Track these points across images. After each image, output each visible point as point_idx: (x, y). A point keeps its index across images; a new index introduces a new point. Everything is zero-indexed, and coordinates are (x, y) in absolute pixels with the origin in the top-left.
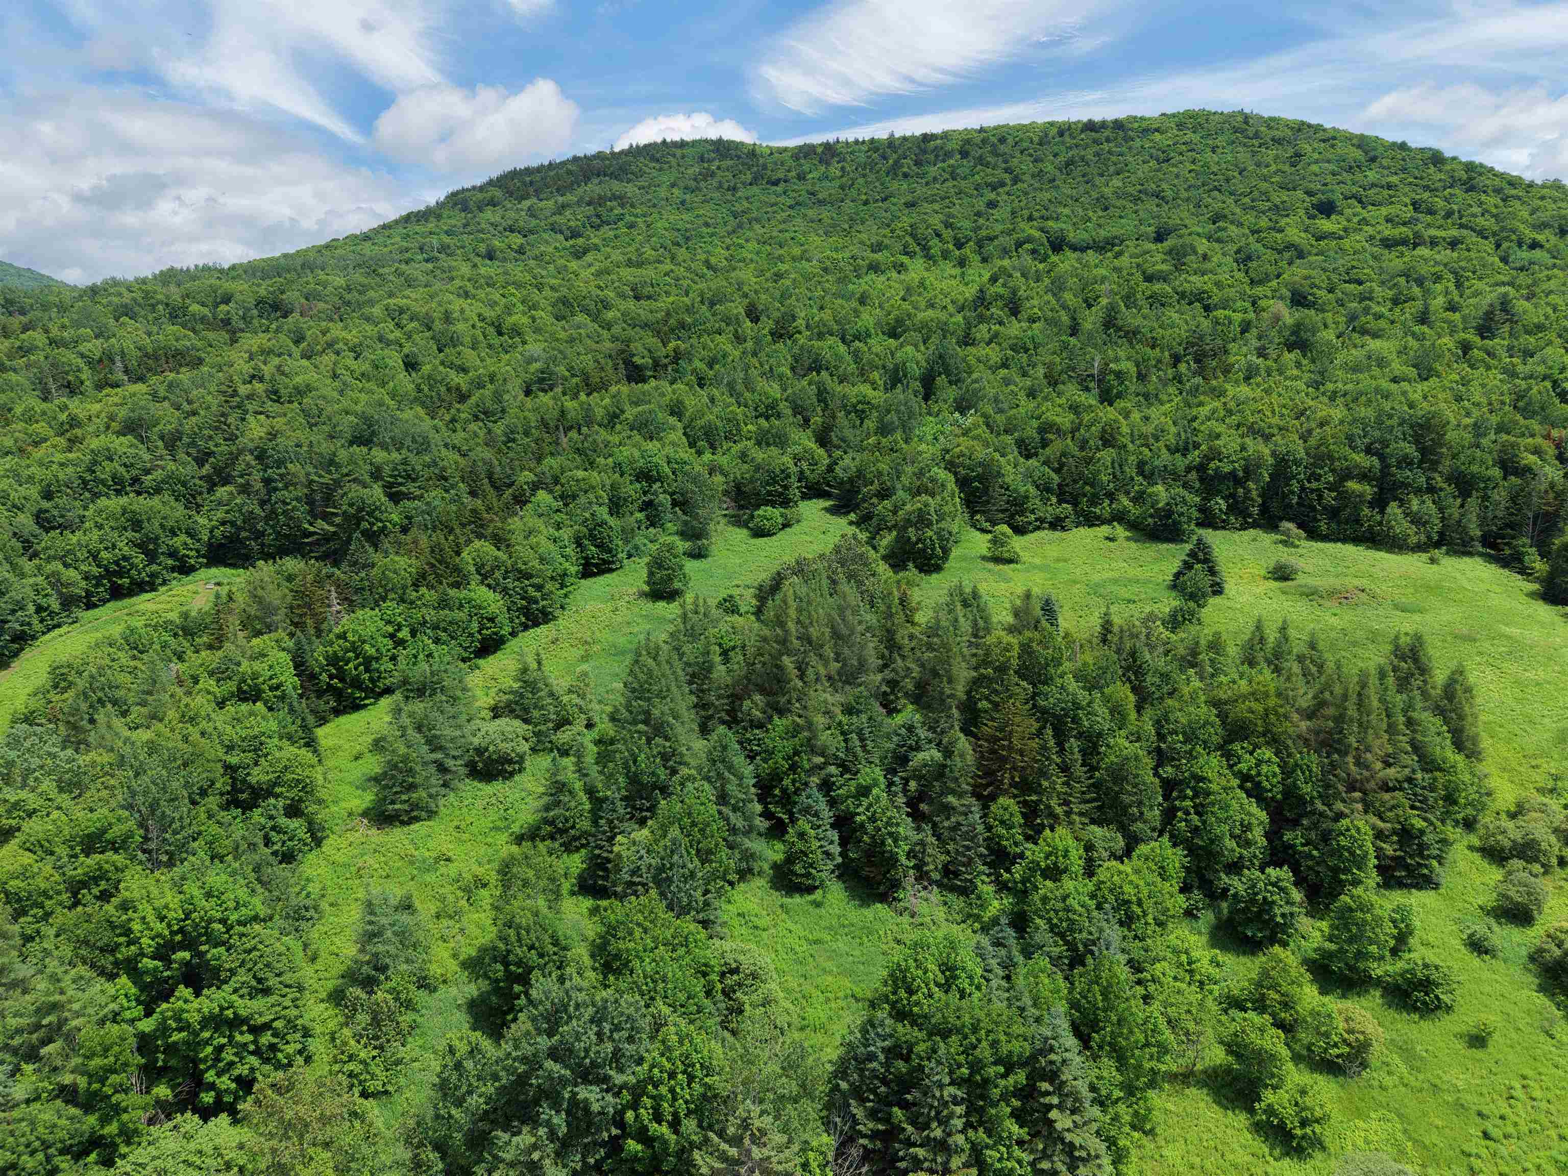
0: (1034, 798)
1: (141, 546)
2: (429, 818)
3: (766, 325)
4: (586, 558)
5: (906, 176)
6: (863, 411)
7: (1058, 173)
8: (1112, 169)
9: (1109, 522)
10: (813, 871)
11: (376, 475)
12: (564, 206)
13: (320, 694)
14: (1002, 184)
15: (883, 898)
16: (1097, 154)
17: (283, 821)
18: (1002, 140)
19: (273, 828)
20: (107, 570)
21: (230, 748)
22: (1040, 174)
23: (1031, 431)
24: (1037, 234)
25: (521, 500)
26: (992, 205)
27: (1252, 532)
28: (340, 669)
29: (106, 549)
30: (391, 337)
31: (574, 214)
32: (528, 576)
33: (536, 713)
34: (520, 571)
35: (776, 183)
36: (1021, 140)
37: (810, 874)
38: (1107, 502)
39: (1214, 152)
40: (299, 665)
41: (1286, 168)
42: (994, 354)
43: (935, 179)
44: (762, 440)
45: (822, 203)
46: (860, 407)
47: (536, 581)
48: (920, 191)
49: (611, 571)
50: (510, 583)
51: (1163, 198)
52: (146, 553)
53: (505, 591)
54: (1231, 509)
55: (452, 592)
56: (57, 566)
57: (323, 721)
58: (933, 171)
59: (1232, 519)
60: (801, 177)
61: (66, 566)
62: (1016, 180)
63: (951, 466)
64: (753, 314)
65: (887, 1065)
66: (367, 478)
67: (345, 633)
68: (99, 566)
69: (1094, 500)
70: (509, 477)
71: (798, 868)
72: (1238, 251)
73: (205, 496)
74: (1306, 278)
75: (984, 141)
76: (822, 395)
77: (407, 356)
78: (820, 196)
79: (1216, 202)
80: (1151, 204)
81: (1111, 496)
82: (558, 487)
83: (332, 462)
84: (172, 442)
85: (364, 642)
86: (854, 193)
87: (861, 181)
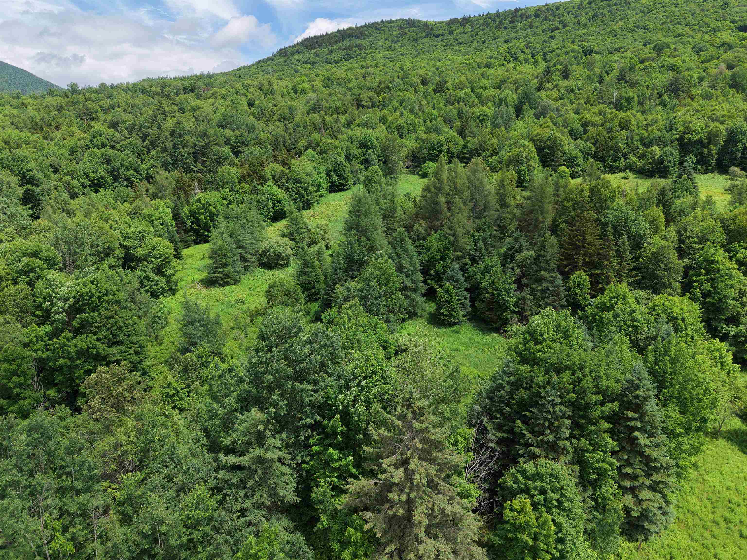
0: (598, 272)
1: (111, 173)
2: (235, 284)
3: (431, 87)
4: (332, 182)
5: (505, 28)
6: (483, 120)
7: (588, 21)
8: (618, 18)
9: (624, 170)
10: (454, 313)
11: (227, 142)
12: (332, 51)
13: (187, 232)
14: (557, 29)
15: (497, 330)
16: (610, 11)
17: (152, 275)
18: (558, 8)
19: (145, 278)
20: (93, 183)
21: (127, 238)
22: (578, 23)
23: (577, 125)
24: (577, 48)
25: (299, 154)
26: (552, 38)
27: (710, 175)
28: (197, 219)
29: (93, 172)
30: (242, 92)
31: (337, 54)
32: (300, 182)
33: (297, 236)
34: (295, 179)
35: (437, 36)
36: (568, 8)
37: (452, 315)
38: (623, 160)
39: (676, 7)
40: (176, 215)
41: (720, 10)
42: (555, 94)
43: (521, 29)
44: (428, 131)
45: (461, 43)
46: (481, 117)
47: (303, 185)
48: (513, 35)
49: (345, 190)
50: (290, 185)
51: (647, 29)
52: (113, 176)
53: (287, 189)
54: (698, 162)
55: (260, 187)
56: (69, 178)
57: (187, 246)
58: (520, 25)
59: (699, 167)
60: (451, 33)
61: (73, 178)
62: (565, 26)
63: (532, 140)
64: (424, 82)
65: (511, 393)
66: (222, 143)
67: (200, 199)
68: (89, 180)
69: (616, 158)
70: (294, 144)
71: (444, 311)
72: (694, 48)
73: (146, 155)
74: (736, 57)
75: (547, 10)
76: (460, 114)
77: (249, 100)
78: (460, 41)
79: (679, 29)
80: (641, 32)
81: (625, 156)
82: (319, 148)
83: (205, 135)
84: (130, 129)
85: (210, 205)
86: (478, 38)
87: (482, 32)
